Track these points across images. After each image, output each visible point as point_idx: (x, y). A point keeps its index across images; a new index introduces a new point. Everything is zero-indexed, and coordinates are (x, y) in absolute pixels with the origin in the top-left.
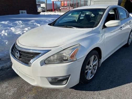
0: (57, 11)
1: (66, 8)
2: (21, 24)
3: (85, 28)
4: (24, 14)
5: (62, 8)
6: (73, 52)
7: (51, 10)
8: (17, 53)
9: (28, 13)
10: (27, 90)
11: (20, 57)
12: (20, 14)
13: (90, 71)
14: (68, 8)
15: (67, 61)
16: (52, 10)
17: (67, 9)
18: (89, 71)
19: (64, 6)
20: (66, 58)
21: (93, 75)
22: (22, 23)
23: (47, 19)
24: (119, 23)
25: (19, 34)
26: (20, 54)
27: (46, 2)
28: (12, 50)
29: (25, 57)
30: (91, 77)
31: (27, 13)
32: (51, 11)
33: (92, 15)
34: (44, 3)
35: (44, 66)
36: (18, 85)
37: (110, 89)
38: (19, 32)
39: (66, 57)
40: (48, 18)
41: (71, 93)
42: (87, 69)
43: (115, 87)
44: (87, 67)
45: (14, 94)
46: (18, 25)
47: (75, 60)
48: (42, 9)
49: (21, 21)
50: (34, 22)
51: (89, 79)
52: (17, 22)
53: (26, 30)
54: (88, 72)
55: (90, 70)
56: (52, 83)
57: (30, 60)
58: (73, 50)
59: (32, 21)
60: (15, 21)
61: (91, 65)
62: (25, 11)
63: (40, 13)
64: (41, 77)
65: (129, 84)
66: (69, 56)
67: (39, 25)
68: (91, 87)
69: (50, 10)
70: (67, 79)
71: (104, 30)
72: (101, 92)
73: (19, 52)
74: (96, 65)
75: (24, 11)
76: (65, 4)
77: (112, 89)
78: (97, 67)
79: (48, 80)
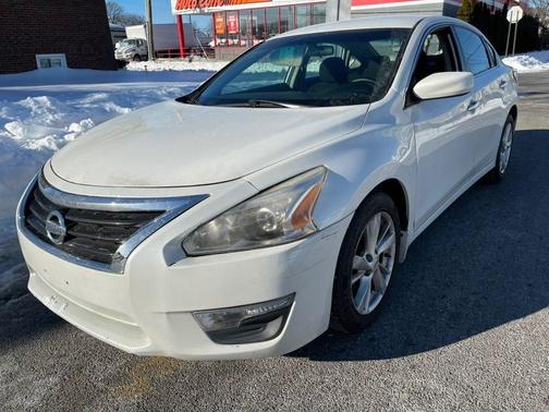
0: (196, 57)
1: (236, 41)
2: (47, 108)
3: (338, 105)
4: (55, 69)
5: (218, 41)
6: (300, 200)
7: (172, 51)
8: (54, 219)
9: (72, 64)
10: (107, 381)
11: (68, 238)
12: (36, 68)
13: (367, 279)
14: (243, 43)
15: (279, 240)
16: (178, 51)
17: (239, 45)
18: (365, 278)
19: (226, 35)
20: (271, 226)
21: (380, 297)
22: (53, 104)
23: (159, 89)
24: (467, 80)
25: (44, 147)
26: (67, 223)
27: (148, 20)
28: (27, 212)
29: (93, 233)
30: (371, 303)
31: (69, 66)
32: (173, 57)
33: (351, 62)
34: (140, 23)
35: (182, 266)
36: (63, 360)
37: (453, 346)
38: (44, 142)
39: (271, 220)
40: (165, 84)
41: (296, 376)
42: (355, 272)
43: (469, 336)
44: (358, 261)
45: (46, 400)
46: (36, 113)
47: (312, 231)
48: (132, 46)
49: (44, 98)
50: (104, 101)
51: (365, 312)
52: (29, 102)
53: (73, 132)
54: (359, 282)
55: (367, 274)
56: (217, 336)
57: (118, 244)
58: (299, 191)
59: (97, 96)
60: (19, 100)
61: (372, 253)
62: (61, 57)
63: (123, 63)
64: (168, 313)
65: (521, 320)
66: (287, 216)
67: (126, 110)
68: (376, 343)
69: (166, 52)
70: (284, 312)
71: (409, 110)
72: (416, 358)
73: (63, 216)
74: (387, 255)
75: (54, 57)
76: (232, 24)
77: (460, 344)
78: (392, 263)
79: (200, 322)
